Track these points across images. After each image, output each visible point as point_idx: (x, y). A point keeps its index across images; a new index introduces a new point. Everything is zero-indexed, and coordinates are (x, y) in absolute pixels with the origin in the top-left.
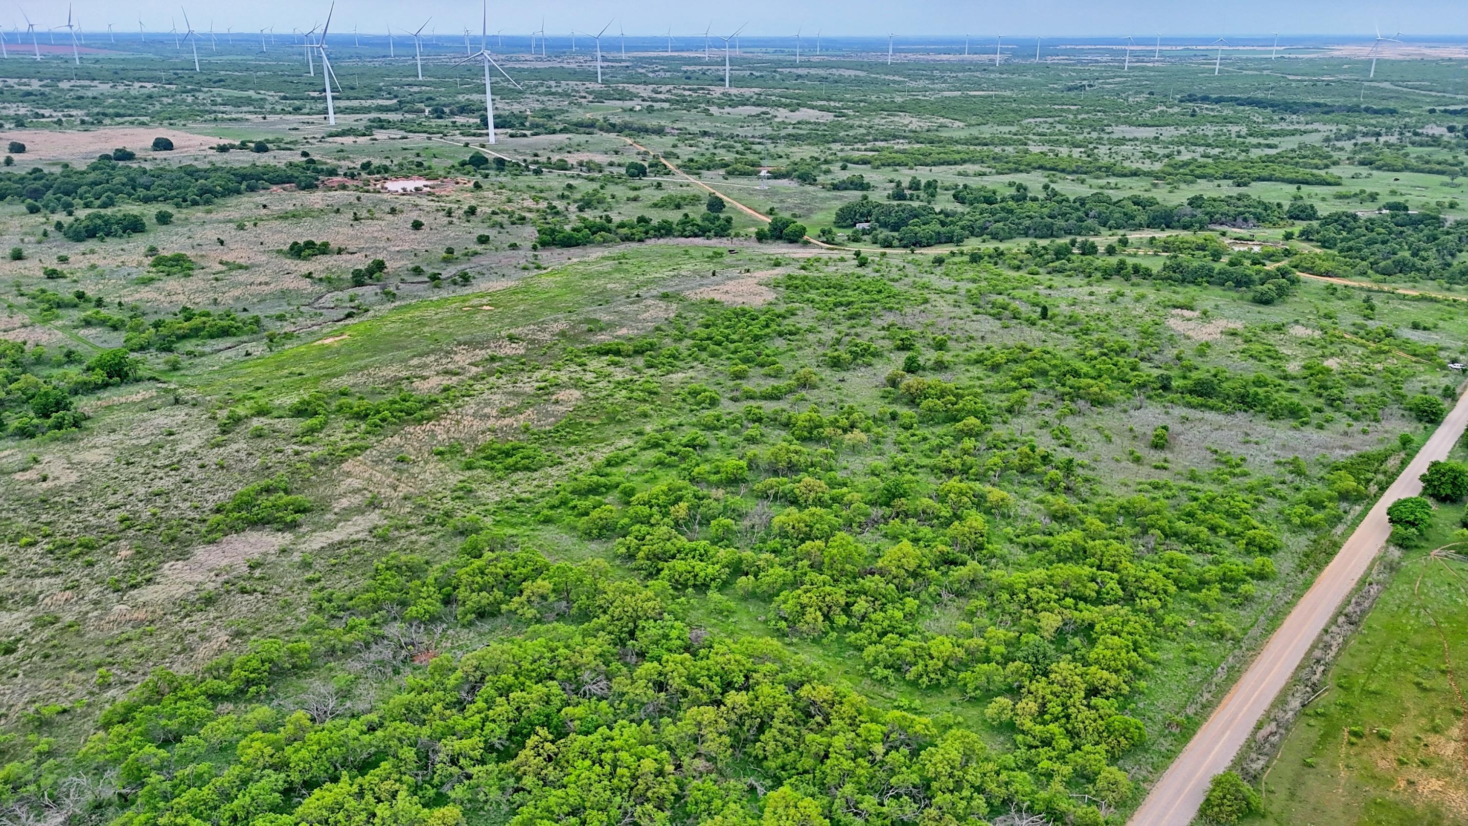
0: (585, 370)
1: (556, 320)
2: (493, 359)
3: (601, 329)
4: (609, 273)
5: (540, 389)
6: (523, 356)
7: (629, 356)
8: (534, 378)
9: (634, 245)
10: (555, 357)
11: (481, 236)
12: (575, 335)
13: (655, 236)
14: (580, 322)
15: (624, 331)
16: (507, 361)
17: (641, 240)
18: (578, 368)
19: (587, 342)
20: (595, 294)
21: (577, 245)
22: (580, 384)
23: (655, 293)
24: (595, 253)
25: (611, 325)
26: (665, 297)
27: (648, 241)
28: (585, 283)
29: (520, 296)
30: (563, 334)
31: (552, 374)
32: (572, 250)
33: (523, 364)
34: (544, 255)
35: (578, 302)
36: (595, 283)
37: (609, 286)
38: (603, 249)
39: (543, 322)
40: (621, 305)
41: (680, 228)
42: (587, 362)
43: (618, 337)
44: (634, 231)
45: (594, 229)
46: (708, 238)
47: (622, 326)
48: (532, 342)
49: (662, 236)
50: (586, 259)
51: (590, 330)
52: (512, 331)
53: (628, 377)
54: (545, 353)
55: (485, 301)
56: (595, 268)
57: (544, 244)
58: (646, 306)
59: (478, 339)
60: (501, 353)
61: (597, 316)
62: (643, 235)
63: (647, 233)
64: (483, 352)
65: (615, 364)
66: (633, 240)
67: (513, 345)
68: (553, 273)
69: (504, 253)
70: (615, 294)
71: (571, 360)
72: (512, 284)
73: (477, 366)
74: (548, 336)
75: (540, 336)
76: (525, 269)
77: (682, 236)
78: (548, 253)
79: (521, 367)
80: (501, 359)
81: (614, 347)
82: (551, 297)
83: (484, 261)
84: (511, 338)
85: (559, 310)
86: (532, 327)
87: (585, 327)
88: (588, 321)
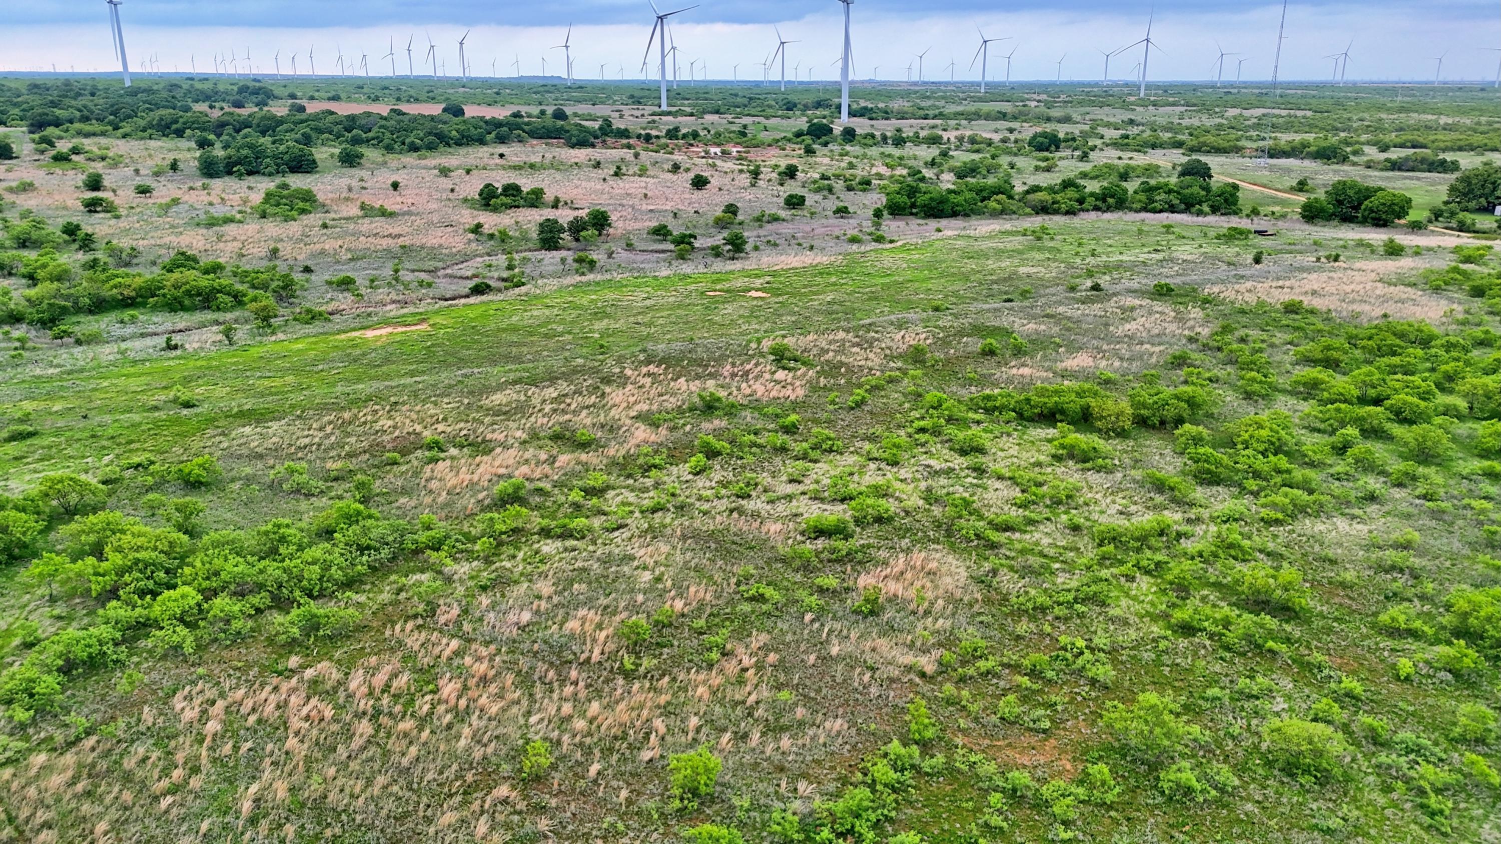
0: (980, 471)
1: (901, 325)
2: (709, 407)
3: (1018, 352)
4: (1020, 252)
5: (820, 532)
6: (796, 406)
7: (1122, 434)
8: (808, 485)
9: (1059, 220)
10: (886, 416)
11: (791, 196)
12: (948, 361)
13: (1096, 209)
14: (961, 333)
15: (1081, 361)
16: (748, 414)
17: (1070, 212)
18: (959, 462)
19: (983, 381)
20: (995, 282)
21: (954, 214)
22: (969, 525)
23: (1135, 285)
24: (983, 227)
25: (1039, 343)
26: (1163, 292)
27: (1083, 215)
28: (972, 265)
29: (833, 279)
30: (917, 356)
31: (871, 477)
32: (944, 222)
33: (790, 430)
34: (891, 226)
35: (955, 294)
36: (991, 264)
37: (1022, 270)
38: (1001, 221)
39: (869, 327)
40: (1060, 303)
41: (1143, 197)
42: (985, 440)
43: (1065, 375)
44: (1058, 197)
45: (985, 194)
46: (1200, 213)
47: (1074, 348)
48: (832, 370)
49: (1109, 209)
50: (972, 233)
51: (990, 352)
52: (790, 341)
53: (1146, 520)
54: (859, 404)
55: (758, 283)
56: (985, 245)
57: (896, 210)
58: (1124, 310)
59: (701, 353)
60: (739, 392)
61: (1004, 322)
62: (1076, 205)
63: (1081, 201)
64: (695, 386)
65: (1084, 458)
66: (1056, 212)
67: (781, 375)
68: (905, 248)
69: (824, 221)
70: (1042, 283)
71: (936, 432)
72: (825, 260)
73: (655, 425)
74: (875, 359)
75: (857, 357)
76: (854, 240)
77: (1145, 209)
78: (901, 224)
79: (781, 439)
80: (731, 411)
81: (1074, 404)
82: (896, 283)
83: (785, 229)
84: (781, 357)
85: (910, 306)
86: (841, 335)
87: (976, 344)
88: (978, 330)
